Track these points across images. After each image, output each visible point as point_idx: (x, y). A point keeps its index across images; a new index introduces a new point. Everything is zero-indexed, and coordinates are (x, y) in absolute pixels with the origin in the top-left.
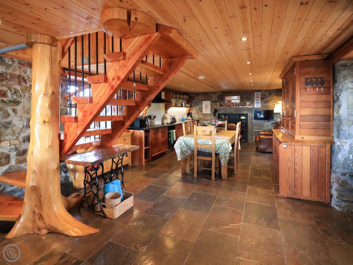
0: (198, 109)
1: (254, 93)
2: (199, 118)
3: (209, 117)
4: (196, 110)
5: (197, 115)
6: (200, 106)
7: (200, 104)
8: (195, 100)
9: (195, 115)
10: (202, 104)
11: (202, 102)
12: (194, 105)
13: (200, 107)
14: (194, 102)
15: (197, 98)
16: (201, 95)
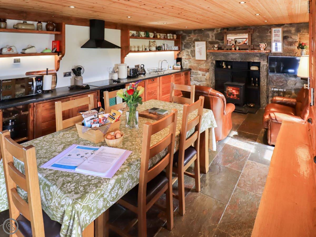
0: (190, 54)
1: (270, 29)
2: (190, 66)
3: (204, 65)
4: (187, 55)
5: (188, 61)
6: (192, 49)
7: (192, 45)
8: (185, 41)
9: (186, 61)
10: (194, 46)
11: (194, 43)
12: (184, 47)
13: (192, 51)
14: (184, 42)
15: (187, 38)
16: (193, 34)
